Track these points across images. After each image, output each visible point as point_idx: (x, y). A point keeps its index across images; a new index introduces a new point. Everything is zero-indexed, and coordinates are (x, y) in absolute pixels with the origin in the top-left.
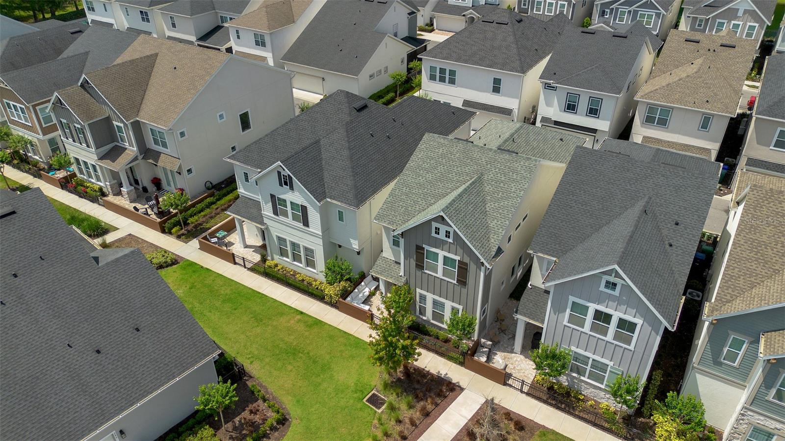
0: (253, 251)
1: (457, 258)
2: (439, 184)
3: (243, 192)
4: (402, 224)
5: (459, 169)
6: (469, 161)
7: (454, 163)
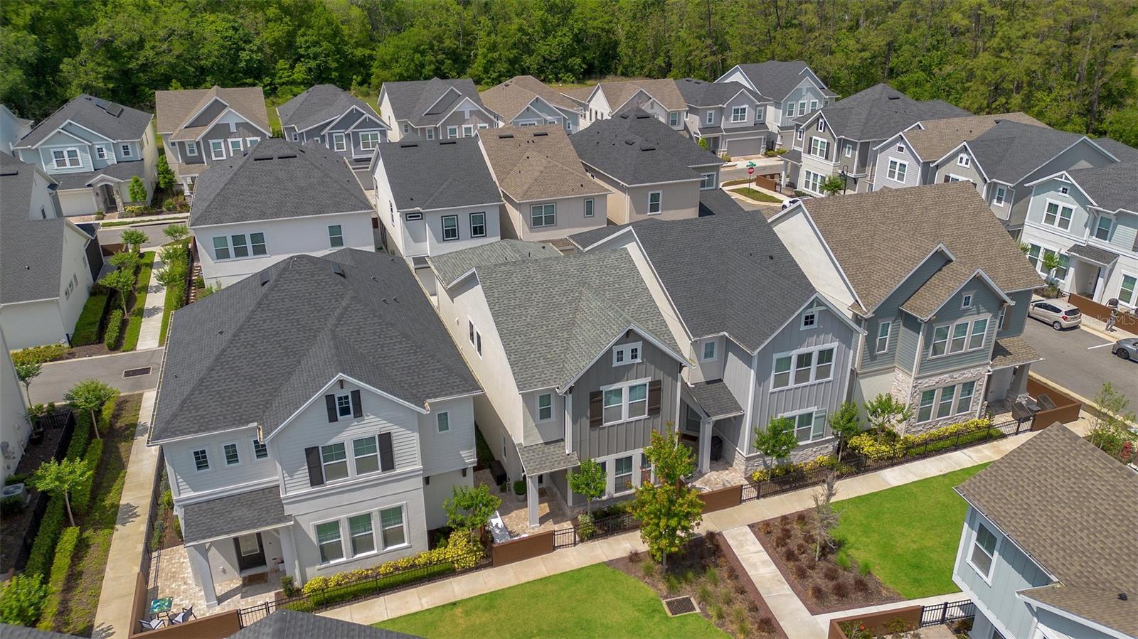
0: (242, 598)
1: (648, 380)
5: (556, 289)
6: (558, 277)
7: (545, 286)
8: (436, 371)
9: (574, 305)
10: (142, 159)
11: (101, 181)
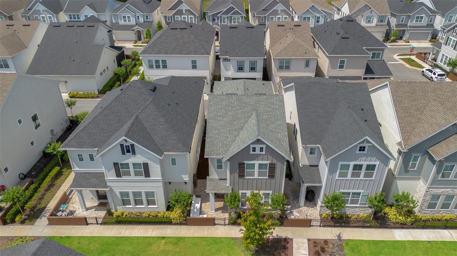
0: (95, 211)
1: (268, 162)
2: (235, 122)
3: (78, 169)
4: (225, 153)
5: (241, 110)
6: (244, 105)
7: (236, 108)
8: (173, 140)
9: (246, 120)
10: (152, 21)
11: (137, 29)
